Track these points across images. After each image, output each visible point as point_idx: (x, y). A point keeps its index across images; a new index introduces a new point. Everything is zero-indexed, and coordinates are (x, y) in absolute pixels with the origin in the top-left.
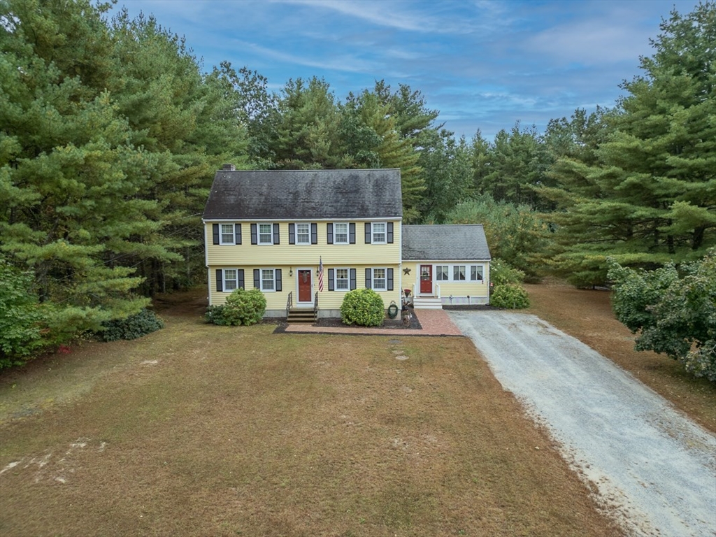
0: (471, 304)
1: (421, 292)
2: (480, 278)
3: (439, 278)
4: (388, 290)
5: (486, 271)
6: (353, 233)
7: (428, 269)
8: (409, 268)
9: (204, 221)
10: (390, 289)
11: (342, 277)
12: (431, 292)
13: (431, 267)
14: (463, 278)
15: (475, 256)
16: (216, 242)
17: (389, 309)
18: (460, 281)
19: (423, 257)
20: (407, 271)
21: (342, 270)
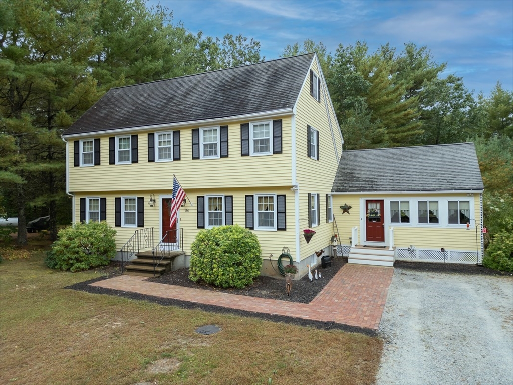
0: (447, 262)
1: (368, 239)
2: (465, 219)
3: (394, 219)
4: (278, 229)
5: (475, 208)
6: (225, 141)
7: (378, 206)
8: (348, 204)
9: (63, 138)
10: (282, 228)
11: (216, 209)
12: (383, 240)
13: (382, 202)
14: (434, 219)
15: (456, 185)
16: (77, 164)
17: (279, 261)
18: (429, 225)
19: (368, 188)
20: (346, 209)
21: (215, 198)
